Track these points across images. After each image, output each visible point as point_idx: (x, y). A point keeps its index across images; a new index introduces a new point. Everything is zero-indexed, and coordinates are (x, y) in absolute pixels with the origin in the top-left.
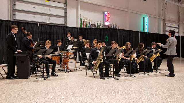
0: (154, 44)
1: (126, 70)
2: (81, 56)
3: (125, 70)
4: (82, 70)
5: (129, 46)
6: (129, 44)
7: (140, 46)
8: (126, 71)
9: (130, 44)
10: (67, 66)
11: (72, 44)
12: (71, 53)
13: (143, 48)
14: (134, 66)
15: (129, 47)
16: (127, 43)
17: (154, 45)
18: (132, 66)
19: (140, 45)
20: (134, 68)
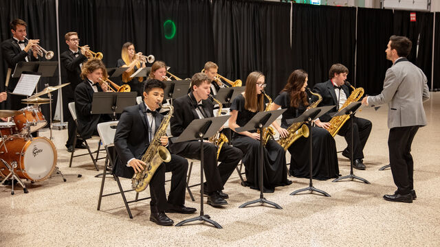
0: (339, 72)
1: (247, 173)
2: (75, 117)
3: (240, 174)
4: (80, 176)
5: (260, 88)
6: (259, 80)
7: (293, 81)
8: (244, 176)
9: (261, 79)
10: (18, 168)
11: (34, 71)
12: (34, 115)
13: (303, 89)
14: (272, 163)
15: (260, 93)
16: (254, 74)
17: (341, 74)
18: (268, 161)
19: (295, 78)
20: (272, 167)
